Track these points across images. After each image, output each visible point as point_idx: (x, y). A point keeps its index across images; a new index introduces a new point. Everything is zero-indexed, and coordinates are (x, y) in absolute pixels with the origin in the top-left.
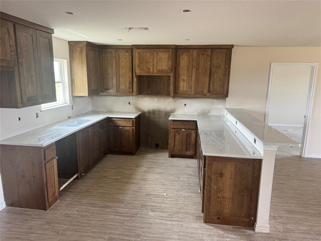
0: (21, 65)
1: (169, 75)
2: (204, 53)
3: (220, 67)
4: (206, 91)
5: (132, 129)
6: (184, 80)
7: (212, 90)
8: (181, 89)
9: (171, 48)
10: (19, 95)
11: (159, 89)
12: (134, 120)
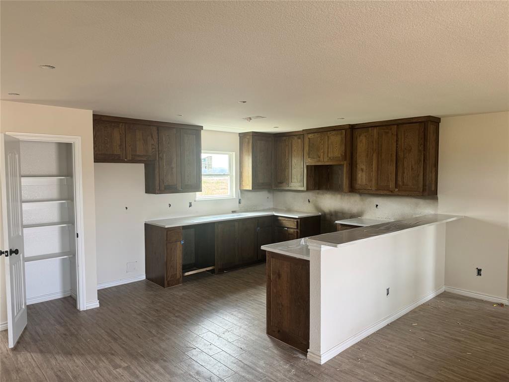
0: (161, 159)
1: (342, 163)
2: (387, 131)
3: (411, 149)
4: (392, 185)
5: (296, 232)
6: (362, 170)
7: (400, 183)
8: (359, 182)
9: (344, 129)
10: (157, 182)
11: (340, 182)
12: (299, 220)
